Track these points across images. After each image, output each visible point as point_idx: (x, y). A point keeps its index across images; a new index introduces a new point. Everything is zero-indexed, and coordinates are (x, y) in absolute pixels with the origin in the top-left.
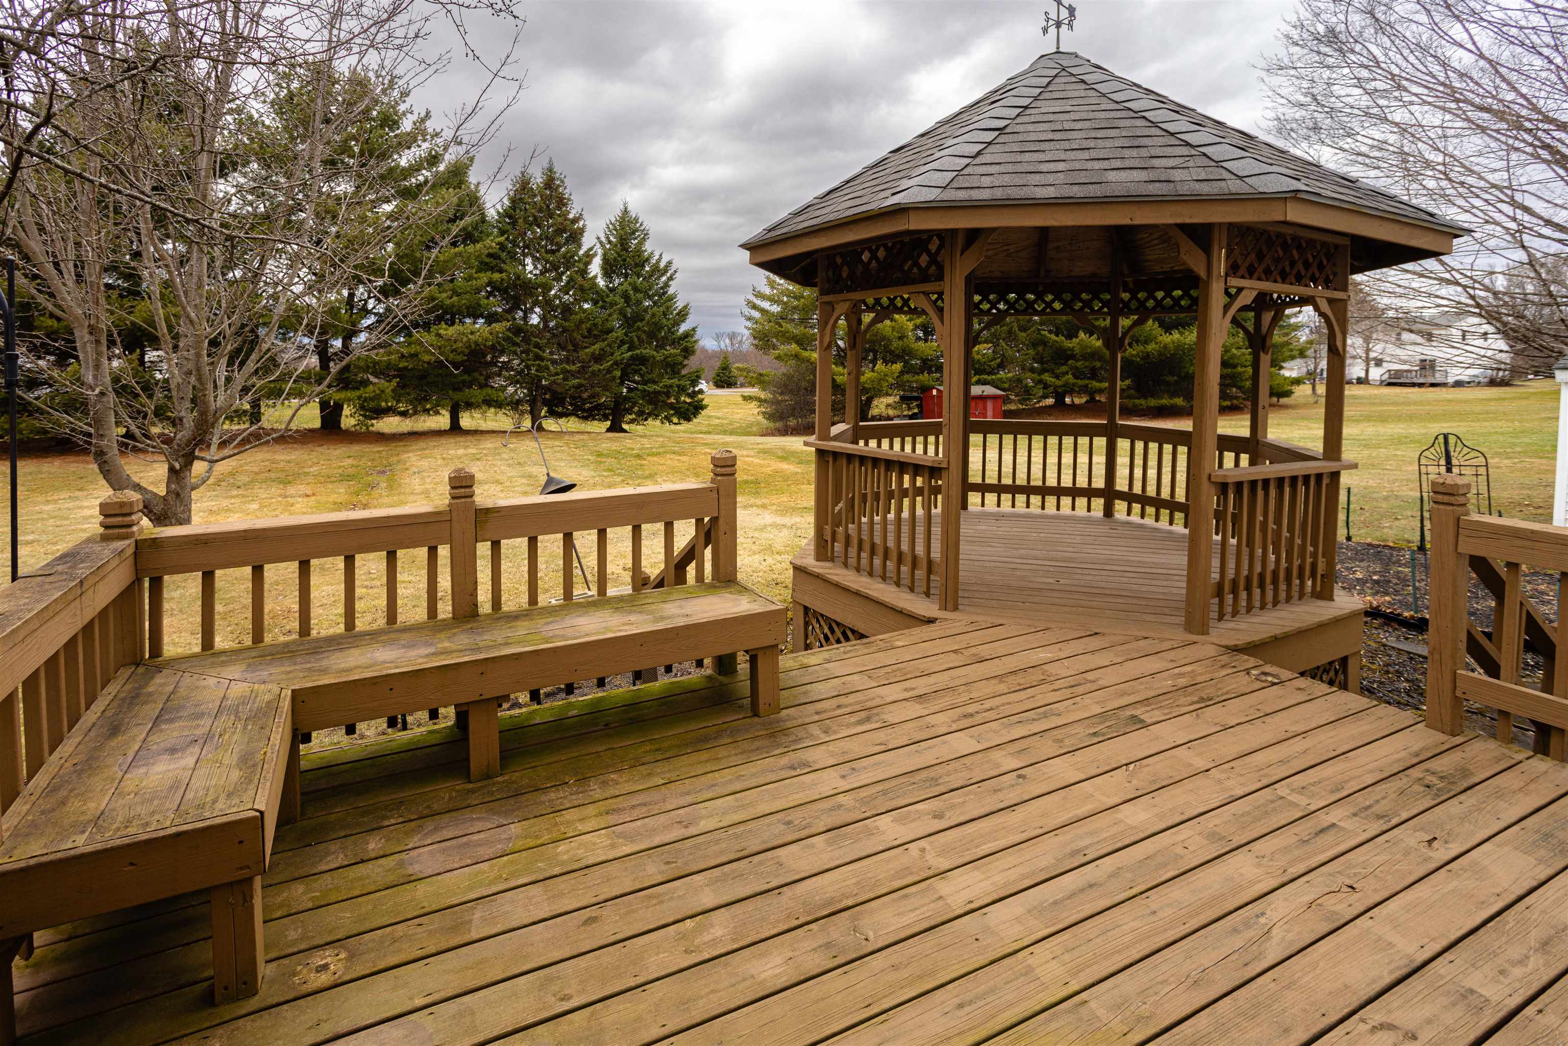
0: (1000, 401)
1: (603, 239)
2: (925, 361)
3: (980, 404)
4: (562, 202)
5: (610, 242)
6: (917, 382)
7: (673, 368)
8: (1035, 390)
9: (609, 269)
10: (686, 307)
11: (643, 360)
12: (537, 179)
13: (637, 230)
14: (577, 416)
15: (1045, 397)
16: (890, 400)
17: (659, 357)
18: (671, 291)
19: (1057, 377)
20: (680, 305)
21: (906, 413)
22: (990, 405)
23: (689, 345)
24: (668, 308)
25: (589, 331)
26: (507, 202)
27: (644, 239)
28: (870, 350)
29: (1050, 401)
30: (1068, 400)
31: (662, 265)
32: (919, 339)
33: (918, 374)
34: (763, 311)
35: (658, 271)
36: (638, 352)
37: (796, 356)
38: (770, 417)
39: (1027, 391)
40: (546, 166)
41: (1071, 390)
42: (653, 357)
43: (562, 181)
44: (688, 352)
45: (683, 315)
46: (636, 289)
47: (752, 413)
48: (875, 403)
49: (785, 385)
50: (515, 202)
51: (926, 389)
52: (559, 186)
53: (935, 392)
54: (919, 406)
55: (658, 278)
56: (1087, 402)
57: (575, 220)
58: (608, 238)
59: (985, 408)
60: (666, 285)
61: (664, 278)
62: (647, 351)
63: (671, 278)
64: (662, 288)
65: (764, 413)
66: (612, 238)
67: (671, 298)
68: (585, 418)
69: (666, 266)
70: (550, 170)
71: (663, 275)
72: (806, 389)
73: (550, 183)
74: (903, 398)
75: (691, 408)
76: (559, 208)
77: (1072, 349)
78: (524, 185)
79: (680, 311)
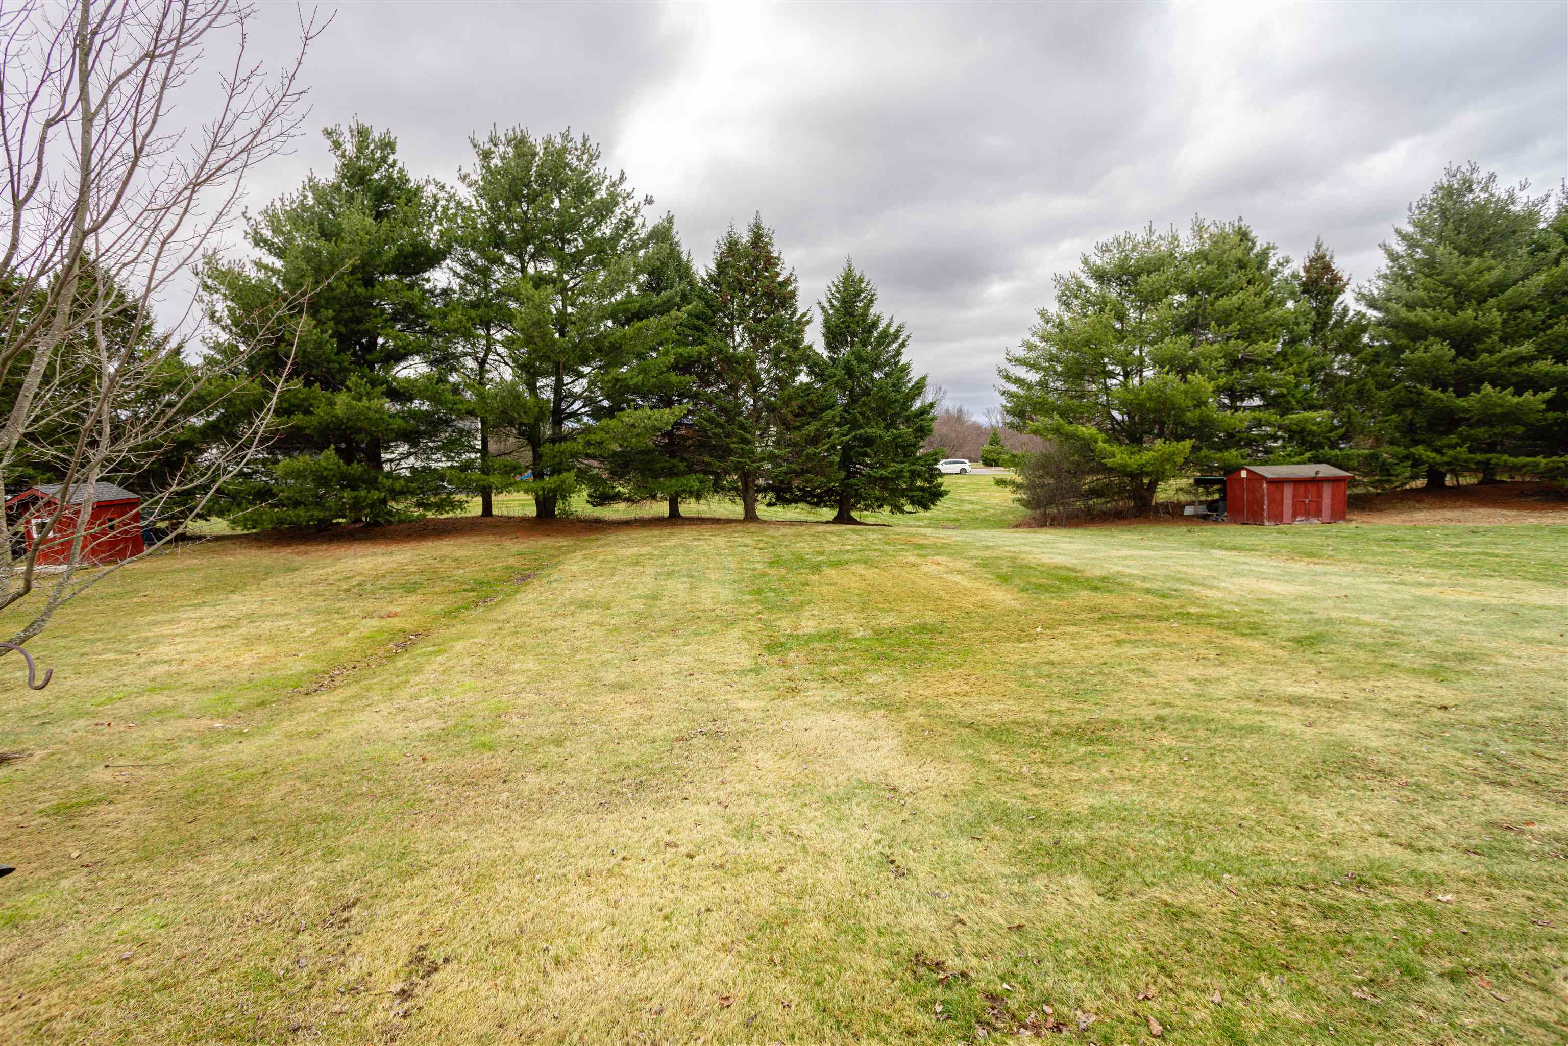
0: (1342, 485)
1: (826, 305)
2: (1230, 435)
3: (1312, 489)
4: (770, 262)
5: (832, 306)
6: (1218, 461)
7: (906, 450)
8: (1399, 469)
9: (834, 338)
10: (923, 379)
11: (868, 441)
12: (745, 238)
13: (861, 291)
14: (808, 503)
15: (1414, 477)
16: (1184, 482)
17: (887, 437)
18: (903, 360)
19: (1438, 451)
20: (915, 375)
21: (1203, 498)
22: (1327, 491)
23: (925, 423)
24: (899, 379)
25: (802, 408)
26: (713, 267)
27: (871, 301)
28: (1155, 422)
29: (1420, 483)
30: (1449, 480)
31: (892, 330)
32: (1224, 407)
33: (1220, 450)
34: (1018, 381)
35: (886, 338)
36: (862, 431)
37: (1057, 431)
38: (1026, 504)
39: (1386, 470)
40: (752, 221)
41: (1456, 467)
42: (881, 437)
43: (771, 239)
44: (922, 432)
45: (920, 387)
46: (860, 360)
47: (1005, 499)
48: (1162, 485)
49: (1044, 467)
50: (722, 266)
51: (1231, 470)
52: (768, 244)
53: (1244, 474)
54: (1222, 491)
55: (889, 345)
56: (1480, 483)
57: (787, 282)
58: (830, 302)
59: (1320, 495)
60: (898, 353)
61: (895, 345)
62: (872, 431)
63: (903, 345)
64: (893, 357)
65: (1019, 500)
66: (835, 303)
67: (905, 369)
68: (817, 505)
69: (898, 331)
70: (758, 226)
71: (893, 342)
72: (1069, 472)
73: (758, 239)
74: (1198, 482)
75: (927, 495)
76: (767, 270)
77: (1465, 410)
78: (732, 246)
79: (917, 383)
